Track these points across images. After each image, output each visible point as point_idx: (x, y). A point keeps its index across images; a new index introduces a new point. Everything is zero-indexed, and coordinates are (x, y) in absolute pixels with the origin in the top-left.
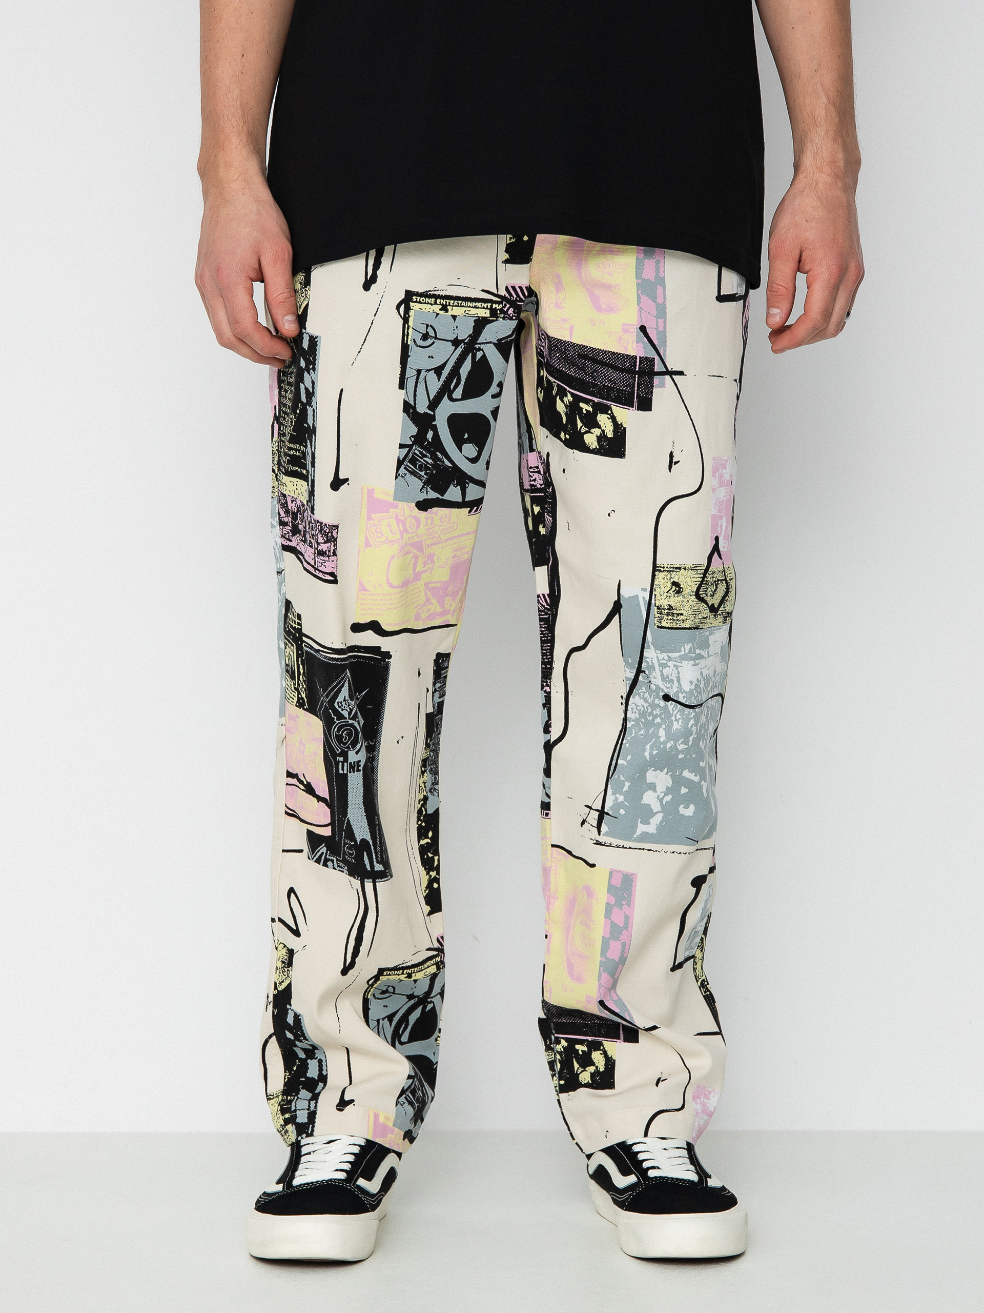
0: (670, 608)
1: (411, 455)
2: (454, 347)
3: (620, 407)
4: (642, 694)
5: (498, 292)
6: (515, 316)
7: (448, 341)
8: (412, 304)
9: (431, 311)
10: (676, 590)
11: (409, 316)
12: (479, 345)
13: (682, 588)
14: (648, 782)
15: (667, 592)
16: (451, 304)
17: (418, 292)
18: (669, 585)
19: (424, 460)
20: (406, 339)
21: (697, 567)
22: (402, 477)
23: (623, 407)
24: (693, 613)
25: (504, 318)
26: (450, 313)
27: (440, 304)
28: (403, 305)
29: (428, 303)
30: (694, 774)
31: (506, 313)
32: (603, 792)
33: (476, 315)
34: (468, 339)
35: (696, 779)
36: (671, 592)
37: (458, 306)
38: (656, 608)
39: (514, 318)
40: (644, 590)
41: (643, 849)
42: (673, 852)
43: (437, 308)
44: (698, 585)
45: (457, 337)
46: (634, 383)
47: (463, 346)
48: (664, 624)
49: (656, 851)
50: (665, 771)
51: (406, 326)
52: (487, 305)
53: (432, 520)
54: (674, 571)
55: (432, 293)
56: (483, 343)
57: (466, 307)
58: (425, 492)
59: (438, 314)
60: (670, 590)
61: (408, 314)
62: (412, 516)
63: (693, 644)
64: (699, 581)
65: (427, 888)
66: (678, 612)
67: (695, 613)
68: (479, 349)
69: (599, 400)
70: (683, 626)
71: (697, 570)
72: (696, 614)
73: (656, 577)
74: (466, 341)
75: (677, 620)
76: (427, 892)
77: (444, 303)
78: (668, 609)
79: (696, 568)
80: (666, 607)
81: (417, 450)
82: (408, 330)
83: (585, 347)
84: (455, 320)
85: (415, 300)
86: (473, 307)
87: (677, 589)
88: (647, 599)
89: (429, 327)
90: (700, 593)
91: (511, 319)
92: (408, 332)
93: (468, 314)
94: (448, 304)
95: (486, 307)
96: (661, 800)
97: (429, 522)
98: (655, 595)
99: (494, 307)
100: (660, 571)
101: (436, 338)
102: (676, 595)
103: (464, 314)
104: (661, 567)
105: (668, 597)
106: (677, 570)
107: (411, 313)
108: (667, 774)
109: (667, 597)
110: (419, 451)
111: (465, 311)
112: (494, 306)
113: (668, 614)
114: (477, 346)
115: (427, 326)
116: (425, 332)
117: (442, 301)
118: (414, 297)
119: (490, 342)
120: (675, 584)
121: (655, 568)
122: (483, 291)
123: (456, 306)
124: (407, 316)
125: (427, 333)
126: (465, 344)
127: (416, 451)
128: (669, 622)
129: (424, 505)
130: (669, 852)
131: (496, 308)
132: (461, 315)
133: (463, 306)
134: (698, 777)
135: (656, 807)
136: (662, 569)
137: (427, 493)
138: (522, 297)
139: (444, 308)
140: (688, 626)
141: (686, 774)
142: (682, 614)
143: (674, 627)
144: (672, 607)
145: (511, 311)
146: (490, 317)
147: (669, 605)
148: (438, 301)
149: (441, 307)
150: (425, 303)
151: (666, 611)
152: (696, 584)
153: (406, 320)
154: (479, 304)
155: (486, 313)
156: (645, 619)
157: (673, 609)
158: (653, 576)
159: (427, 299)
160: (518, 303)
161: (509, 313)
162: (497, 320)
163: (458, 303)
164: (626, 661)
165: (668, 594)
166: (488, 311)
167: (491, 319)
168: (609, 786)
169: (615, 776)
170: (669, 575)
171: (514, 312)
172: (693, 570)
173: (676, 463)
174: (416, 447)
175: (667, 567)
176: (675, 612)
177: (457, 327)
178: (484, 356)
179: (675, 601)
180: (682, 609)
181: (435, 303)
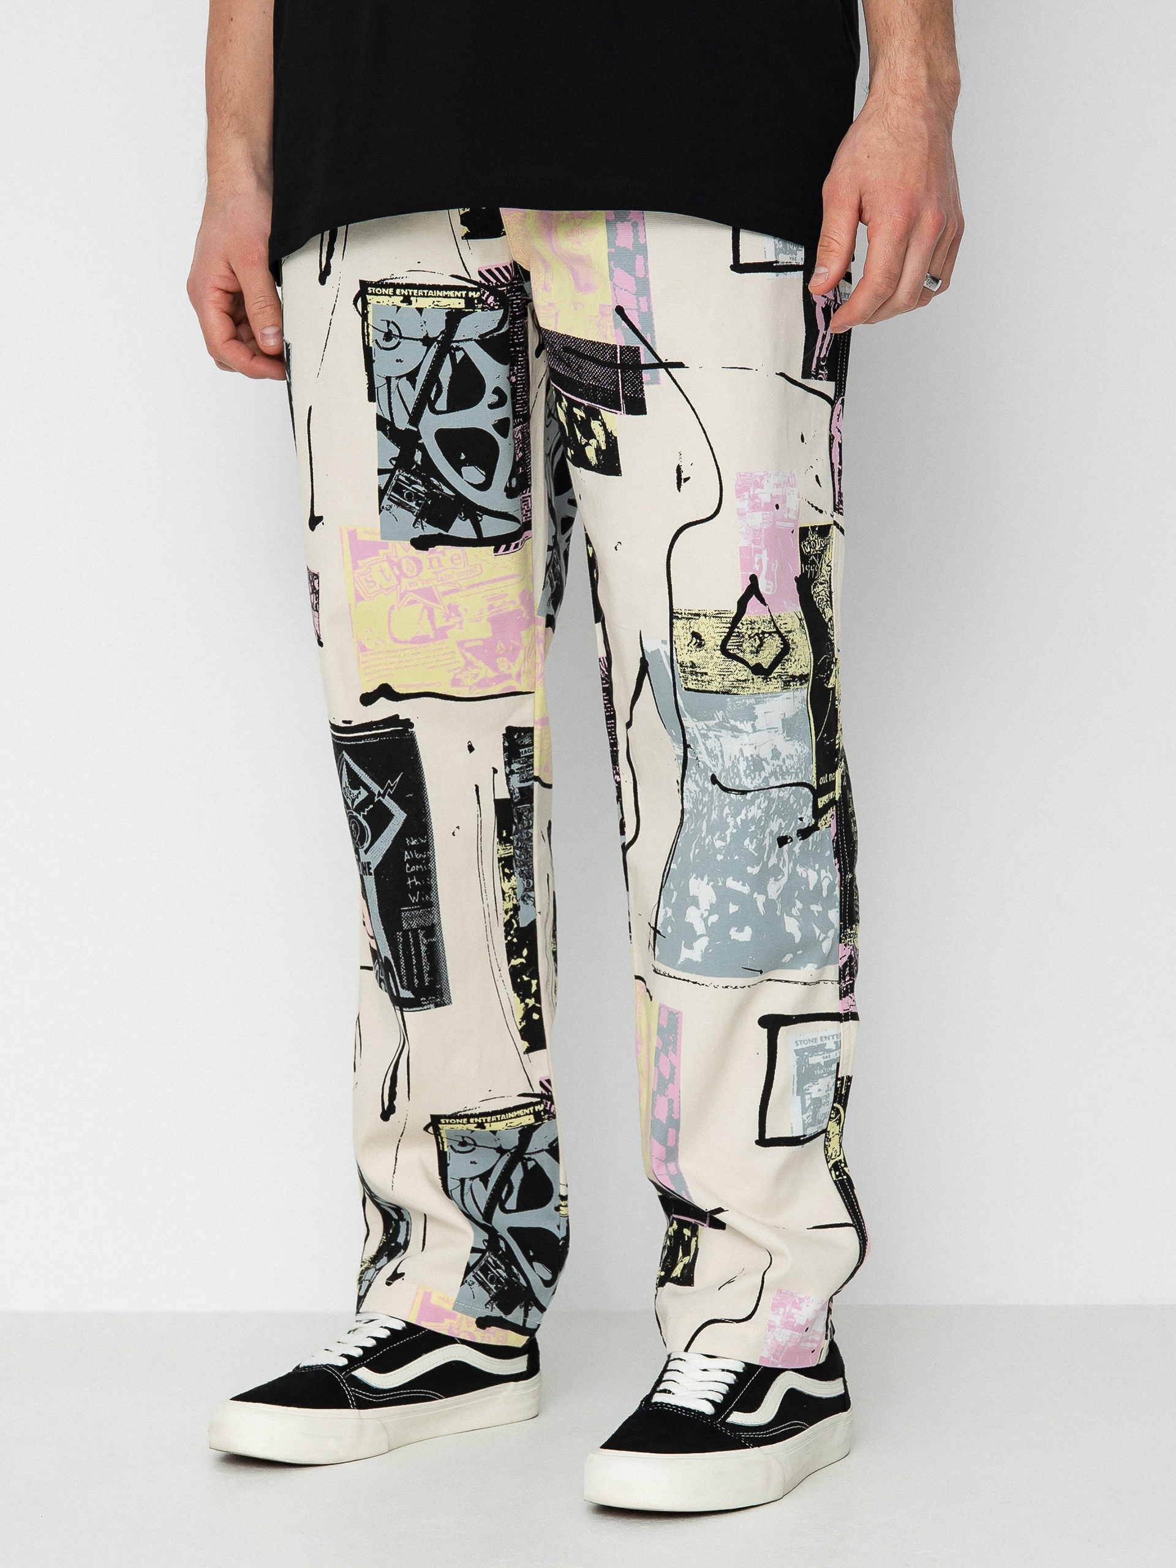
0: (693, 665)
1: (394, 482)
2: (426, 347)
3: (608, 411)
4: (693, 776)
5: (470, 277)
6: (497, 305)
7: (417, 340)
8: (368, 297)
9: (391, 304)
10: (696, 642)
11: (368, 312)
12: (457, 344)
13: (704, 640)
14: (691, 895)
15: (688, 645)
16: (415, 294)
17: (372, 282)
18: (689, 636)
19: (413, 488)
20: (367, 340)
21: (720, 613)
22: (387, 510)
23: (611, 410)
24: (719, 673)
25: (483, 309)
26: (415, 305)
27: (401, 295)
28: (360, 299)
29: (385, 295)
30: (741, 883)
31: (484, 302)
32: (657, 905)
33: (448, 307)
34: (441, 336)
35: (746, 890)
36: (692, 644)
37: (424, 296)
38: (678, 665)
39: (497, 307)
40: (664, 642)
41: (688, 981)
42: (727, 987)
43: (397, 300)
44: (723, 637)
45: (427, 334)
46: (618, 380)
47: (437, 346)
48: (690, 686)
49: (703, 985)
50: (706, 879)
51: (366, 324)
52: (462, 294)
53: (439, 561)
54: (693, 619)
55: (389, 281)
56: (461, 341)
57: (435, 297)
58: (420, 527)
59: (399, 308)
60: (690, 643)
61: (367, 310)
62: (408, 557)
63: (724, 712)
64: (725, 632)
65: (523, 1019)
66: (702, 671)
67: (723, 673)
68: (458, 349)
69: (589, 403)
70: (709, 688)
71: (721, 617)
72: (724, 675)
73: (674, 626)
74: (439, 339)
75: (702, 681)
76: (524, 1024)
77: (406, 294)
78: (691, 667)
79: (719, 615)
80: (689, 665)
81: (401, 475)
82: (367, 329)
83: (568, 337)
84: (421, 314)
85: (370, 292)
86: (443, 297)
87: (698, 641)
88: (669, 654)
89: (391, 325)
90: (728, 647)
91: (492, 309)
92: (368, 332)
93: (438, 305)
94: (411, 294)
95: (460, 296)
96: (705, 920)
97: (435, 563)
98: (676, 649)
99: (470, 296)
100: (678, 618)
101: (401, 337)
102: (698, 649)
103: (433, 306)
104: (678, 613)
105: (690, 652)
106: (696, 617)
107: (370, 308)
108: (708, 884)
109: (688, 651)
110: (405, 477)
111: (434, 302)
112: (470, 294)
113: (691, 673)
114: (454, 345)
115: (388, 322)
116: (387, 331)
117: (402, 290)
118: (369, 289)
119: (470, 340)
120: (695, 635)
121: (673, 615)
122: (452, 276)
123: (421, 296)
124: (365, 312)
125: (390, 331)
126: (439, 342)
127: (400, 477)
128: (694, 682)
129: (422, 543)
130: (720, 987)
131: (472, 296)
132: (428, 307)
133: (431, 296)
134: (747, 887)
135: (700, 928)
136: (680, 616)
137: (423, 528)
138: (503, 281)
139: (407, 300)
140: (714, 689)
141: (731, 883)
142: (706, 674)
143: (700, 689)
144: (695, 664)
145: (491, 299)
146: (465, 308)
147: (692, 662)
148: (398, 291)
149: (402, 298)
150: (382, 295)
151: (689, 669)
152: (721, 636)
153: (364, 317)
154: (451, 293)
155: (460, 304)
156: (671, 678)
157: (696, 667)
158: (671, 624)
159: (384, 290)
160: (499, 289)
161: (489, 302)
162: (474, 312)
163: (424, 293)
164: (670, 734)
165: (690, 648)
166: (463, 301)
167: (466, 310)
168: (662, 896)
169: (667, 884)
170: (688, 623)
171: (495, 300)
172: (716, 617)
173: (686, 480)
174: (399, 471)
175: (685, 614)
176: (698, 670)
177: (425, 322)
178: (466, 357)
179: (697, 656)
180: (706, 666)
181: (395, 294)
